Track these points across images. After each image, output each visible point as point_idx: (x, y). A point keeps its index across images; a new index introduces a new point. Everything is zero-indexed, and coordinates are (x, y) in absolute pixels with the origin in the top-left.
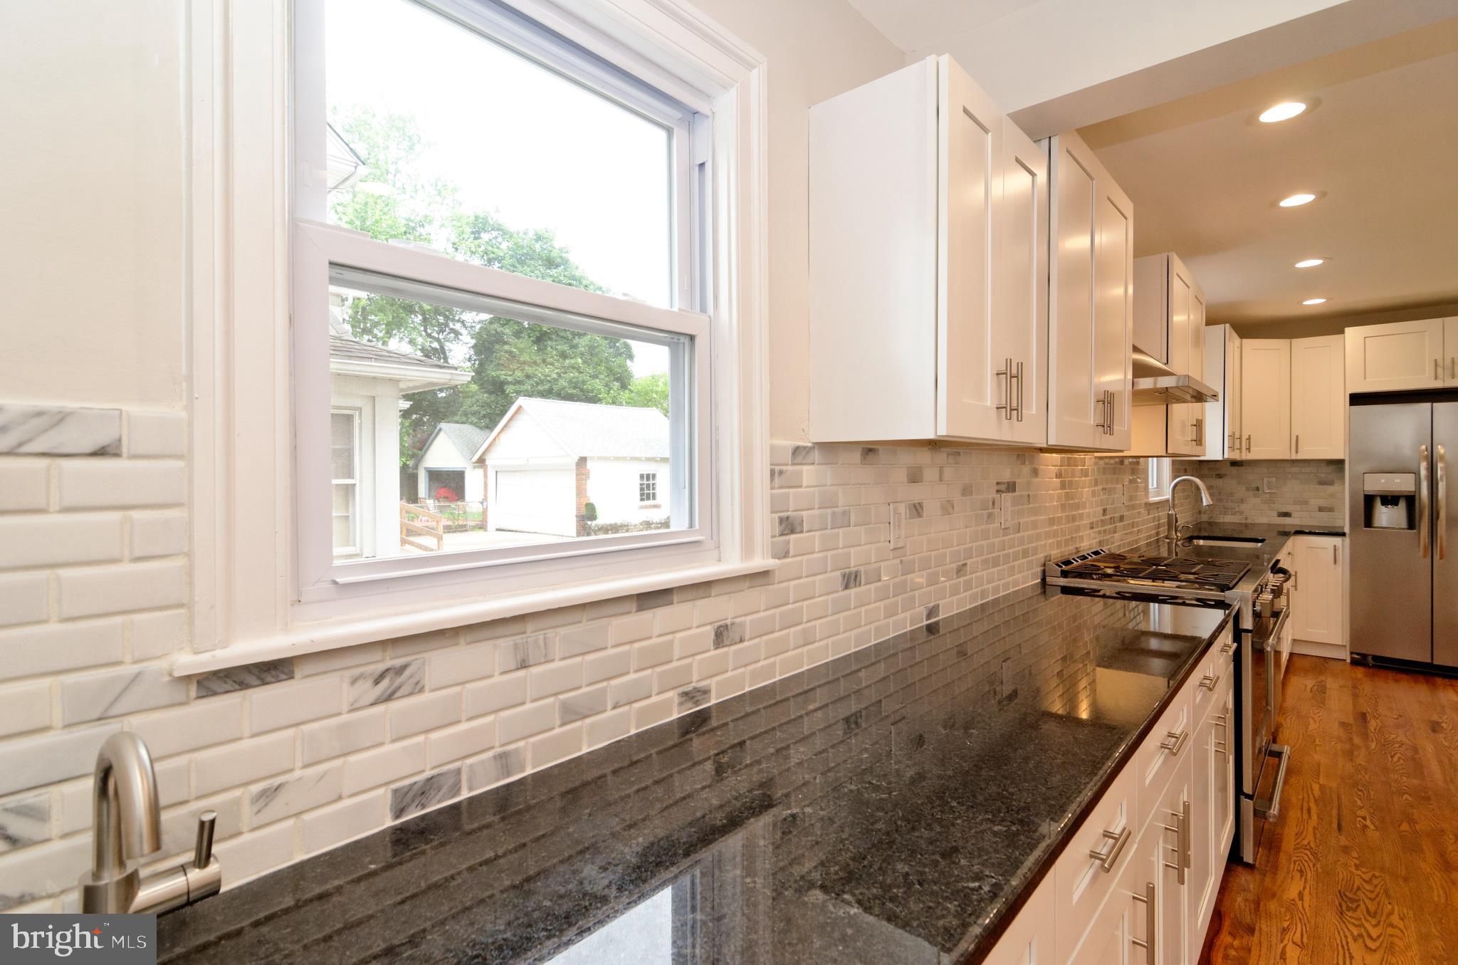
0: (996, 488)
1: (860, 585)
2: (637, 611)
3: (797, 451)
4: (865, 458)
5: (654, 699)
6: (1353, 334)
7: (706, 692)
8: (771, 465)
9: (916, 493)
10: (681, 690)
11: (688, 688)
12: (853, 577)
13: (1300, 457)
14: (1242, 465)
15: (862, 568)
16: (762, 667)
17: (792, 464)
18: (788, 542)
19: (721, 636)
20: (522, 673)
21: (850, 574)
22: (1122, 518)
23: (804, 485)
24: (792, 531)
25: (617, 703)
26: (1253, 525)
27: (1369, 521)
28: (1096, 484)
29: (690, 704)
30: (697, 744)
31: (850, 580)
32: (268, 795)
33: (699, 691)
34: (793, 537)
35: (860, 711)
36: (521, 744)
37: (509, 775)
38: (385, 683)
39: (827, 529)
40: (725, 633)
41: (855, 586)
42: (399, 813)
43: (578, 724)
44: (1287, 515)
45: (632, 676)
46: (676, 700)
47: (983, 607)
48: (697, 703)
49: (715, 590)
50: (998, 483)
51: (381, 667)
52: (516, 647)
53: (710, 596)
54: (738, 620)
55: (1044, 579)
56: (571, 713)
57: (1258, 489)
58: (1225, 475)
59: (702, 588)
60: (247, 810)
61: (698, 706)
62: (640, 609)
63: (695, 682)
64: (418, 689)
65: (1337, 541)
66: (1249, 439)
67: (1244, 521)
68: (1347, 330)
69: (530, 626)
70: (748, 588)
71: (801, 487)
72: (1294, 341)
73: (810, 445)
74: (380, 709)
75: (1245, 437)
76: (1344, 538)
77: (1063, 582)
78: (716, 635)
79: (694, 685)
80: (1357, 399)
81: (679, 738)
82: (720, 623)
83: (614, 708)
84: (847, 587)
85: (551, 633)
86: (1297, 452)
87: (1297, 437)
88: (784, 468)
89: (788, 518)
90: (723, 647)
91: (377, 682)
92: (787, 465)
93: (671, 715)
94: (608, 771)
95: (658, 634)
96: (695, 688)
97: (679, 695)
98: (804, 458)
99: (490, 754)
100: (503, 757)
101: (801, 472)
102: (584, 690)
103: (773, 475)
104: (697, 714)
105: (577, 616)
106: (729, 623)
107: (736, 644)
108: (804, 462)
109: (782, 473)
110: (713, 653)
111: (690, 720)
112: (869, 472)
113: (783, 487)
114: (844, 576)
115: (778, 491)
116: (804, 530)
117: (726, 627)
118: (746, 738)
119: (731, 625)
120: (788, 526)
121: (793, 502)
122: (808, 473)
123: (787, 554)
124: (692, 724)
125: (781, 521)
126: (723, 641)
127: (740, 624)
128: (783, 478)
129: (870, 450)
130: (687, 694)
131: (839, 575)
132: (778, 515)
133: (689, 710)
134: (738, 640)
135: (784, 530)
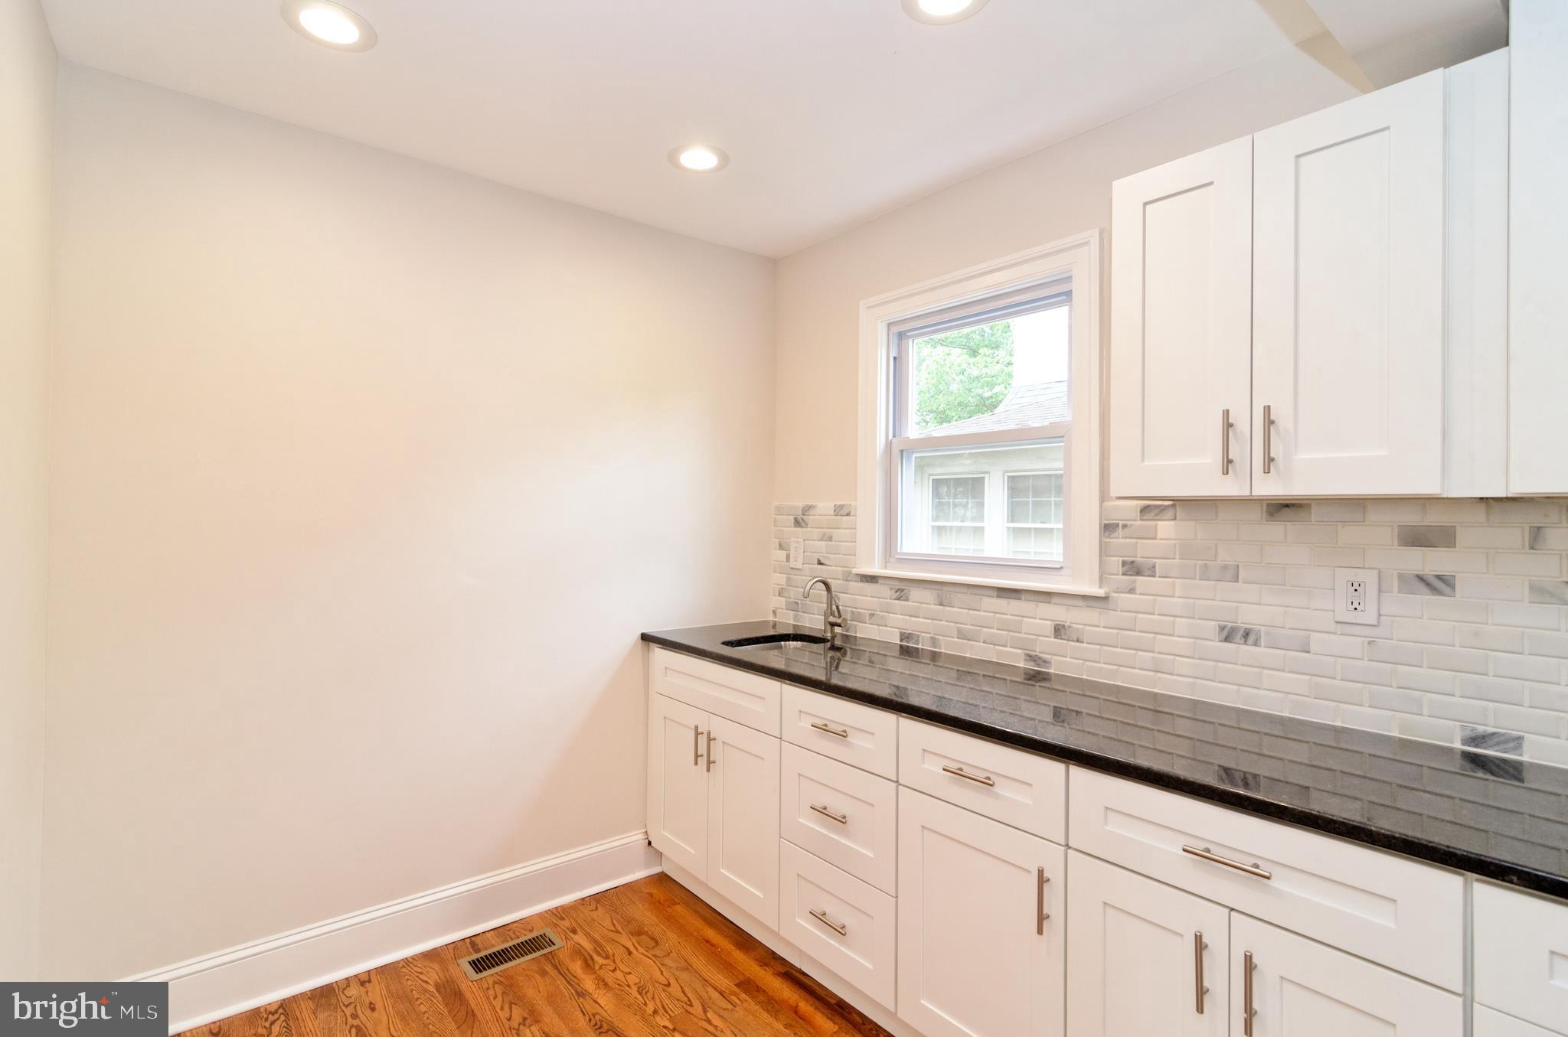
1: (1256, 645)
3: (1146, 510)
5: (1008, 649)
7: (1046, 663)
8: (1101, 520)
10: (1028, 652)
11: (1033, 653)
12: (1241, 633)
15: (1263, 629)
17: (1141, 520)
18: (1135, 581)
19: (1059, 630)
20: (942, 607)
21: (1235, 630)
23: (1159, 538)
24: (1138, 573)
25: (986, 641)
29: (1033, 664)
30: (1039, 691)
31: (1235, 635)
32: (872, 615)
33: (1040, 659)
34: (1140, 578)
36: (940, 637)
37: (935, 648)
38: (898, 593)
39: (1195, 579)
40: (1063, 630)
41: (1245, 643)
42: (901, 640)
43: (966, 641)
45: (995, 631)
46: (1023, 656)
48: (1038, 665)
49: (1055, 600)
51: (897, 588)
52: (938, 595)
53: (1049, 603)
54: (1075, 626)
56: (961, 635)
59: (1046, 596)
60: (868, 618)
61: (1040, 668)
62: (999, 596)
63: (1038, 651)
64: (907, 600)
69: (945, 588)
70: (1087, 606)
71: (1155, 539)
74: (897, 602)
78: (1055, 629)
79: (1036, 654)
82: (1058, 623)
83: (985, 643)
84: (1227, 639)
88: (1129, 523)
89: (1133, 562)
90: (1062, 639)
91: (896, 592)
92: (1136, 520)
93: (1021, 664)
95: (1011, 613)
96: (1038, 657)
97: (1026, 655)
98: (1156, 515)
99: (929, 635)
100: (932, 638)
101: (1156, 526)
102: (970, 627)
103: (1108, 528)
104: (1039, 672)
105: (965, 590)
106: (1067, 625)
107: (1073, 641)
108: (1158, 517)
109: (1125, 526)
110: (1053, 639)
111: (1032, 672)
112: (1277, 529)
113: (1126, 538)
114: (1222, 628)
115: (1118, 540)
116: (1157, 576)
117: (1064, 626)
118: (1084, 711)
119: (1069, 627)
120: (1133, 569)
121: (1143, 551)
122: (1165, 528)
123: (1132, 591)
124: (1034, 676)
125: (1124, 563)
126: (1060, 635)
127: (1078, 629)
128: (1126, 530)
129: (1287, 506)
130: (1030, 656)
131: (1213, 625)
132: (1121, 559)
133: (1031, 666)
134: (1076, 639)
135: (1128, 571)
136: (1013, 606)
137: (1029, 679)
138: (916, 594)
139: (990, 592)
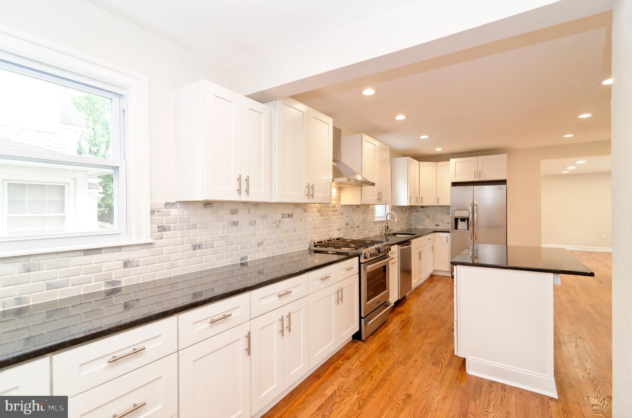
0: (281, 216)
1: (202, 249)
2: (84, 255)
3: (167, 204)
4: (205, 206)
5: (92, 284)
6: (453, 161)
7: (119, 282)
8: (151, 209)
9: (235, 218)
10: (107, 281)
11: (109, 281)
12: (198, 246)
13: (440, 204)
14: (424, 208)
15: (203, 243)
16: (149, 275)
17: (165, 208)
18: (163, 234)
19: (126, 264)
20: (27, 273)
21: (196, 245)
22: (358, 227)
23: (171, 215)
24: (165, 230)
25: (74, 284)
26: (428, 229)
27: (456, 228)
28: (342, 214)
30: (114, 299)
31: (196, 247)
33: (115, 282)
34: (165, 233)
35: (202, 291)
36: (28, 295)
37: (22, 305)
39: (184, 230)
40: (129, 263)
41: (199, 249)
43: (55, 290)
44: (438, 225)
45: (81, 276)
46: (104, 284)
47: (273, 257)
48: (114, 285)
49: (123, 249)
50: (282, 214)
53: (121, 251)
54: (135, 259)
55: (309, 248)
56: (50, 287)
57: (429, 216)
58: (419, 211)
59: (119, 248)
61: (115, 286)
63: (113, 278)
65: (447, 234)
66: (422, 198)
67: (425, 228)
68: (451, 159)
69: (31, 259)
70: (141, 249)
71: (170, 216)
72: (437, 163)
73: (175, 202)
75: (421, 197)
76: (450, 233)
77: (315, 248)
78: (124, 264)
79: (113, 279)
80: (454, 184)
81: (105, 296)
82: (126, 260)
83: (72, 285)
84: (194, 249)
85: (41, 262)
86: (438, 203)
87: (438, 197)
88: (160, 210)
89: (162, 226)
90: (127, 268)
92: (163, 209)
93: (101, 289)
94: (70, 305)
95: (94, 263)
96: (113, 281)
97: (105, 283)
98: (171, 206)
99: (13, 297)
100: (17, 299)
101: (170, 211)
102: (58, 280)
103: (152, 212)
104: (114, 289)
105: (54, 256)
106: (131, 260)
107: (134, 267)
108: (171, 208)
109: (158, 211)
110: (123, 269)
111: (110, 291)
112: (208, 211)
113: (159, 216)
114: (193, 246)
115: (156, 217)
116: (171, 230)
117: (129, 261)
118: (140, 298)
119: (132, 260)
120: (162, 229)
121: (166, 221)
122: (174, 212)
123: (162, 238)
124: (112, 292)
125: (158, 227)
126: (128, 266)
127: (137, 261)
128: (159, 213)
129: (208, 203)
130: (109, 282)
131: (190, 245)
132: (157, 225)
133: (110, 287)
134: (136, 266)
135: (160, 230)
136: (95, 258)
137: (109, 295)
139: (78, 254)
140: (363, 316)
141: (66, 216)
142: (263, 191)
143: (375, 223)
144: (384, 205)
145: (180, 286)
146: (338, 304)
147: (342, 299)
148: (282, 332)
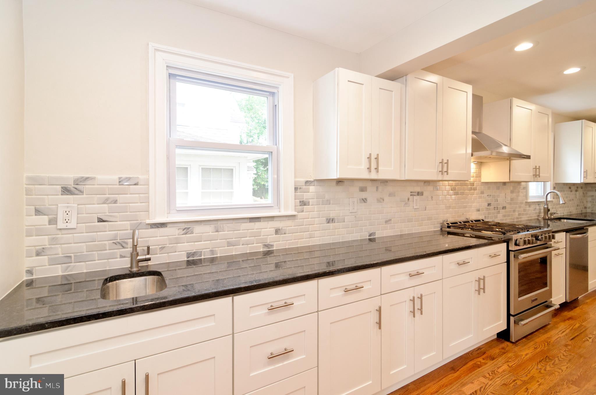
0: (410, 194)
1: (335, 223)
2: (249, 222)
3: (307, 182)
4: (337, 184)
5: (255, 245)
7: (272, 246)
8: (295, 186)
9: (364, 195)
10: (264, 244)
11: (265, 244)
12: (331, 220)
15: (336, 217)
16: (293, 242)
17: (305, 186)
18: (304, 208)
19: (277, 231)
20: (217, 233)
21: (330, 219)
22: (504, 208)
23: (310, 192)
24: (305, 205)
25: (243, 244)
28: (482, 193)
29: (266, 248)
30: (269, 259)
31: (330, 221)
32: (162, 248)
33: (270, 245)
34: (305, 206)
35: (335, 261)
36: (217, 249)
37: (213, 255)
38: (185, 231)
39: (320, 205)
40: (279, 231)
41: (332, 223)
42: (188, 258)
43: (232, 247)
45: (248, 238)
46: (262, 246)
47: (401, 236)
48: (269, 248)
49: (275, 219)
50: (411, 192)
51: (184, 227)
52: (215, 227)
53: (273, 221)
54: (284, 228)
55: (441, 229)
56: (229, 244)
59: (272, 218)
60: (158, 250)
61: (269, 249)
62: (250, 222)
63: (268, 242)
64: (192, 233)
69: (219, 223)
70: (288, 220)
71: (309, 192)
73: (313, 180)
74: (184, 236)
77: (448, 229)
78: (276, 231)
79: (268, 243)
81: (263, 256)
82: (277, 228)
83: (242, 245)
84: (328, 223)
85: (224, 225)
88: (302, 187)
89: (303, 201)
90: (278, 235)
91: (183, 230)
92: (303, 186)
93: (260, 250)
94: (241, 260)
95: (256, 228)
96: (268, 244)
97: (263, 245)
98: (310, 184)
99: (209, 250)
100: (211, 251)
101: (309, 188)
102: (234, 239)
103: (296, 189)
104: (269, 251)
105: (231, 222)
106: (280, 228)
107: (283, 234)
108: (310, 185)
109: (300, 188)
110: (274, 236)
111: (266, 252)
112: (339, 188)
113: (300, 192)
114: (327, 219)
115: (298, 193)
116: (310, 205)
117: (279, 229)
118: (287, 260)
119: (281, 229)
120: (303, 203)
121: (306, 196)
122: (312, 188)
123: (303, 211)
124: (267, 253)
125: (300, 202)
126: (278, 233)
127: (284, 229)
128: (301, 190)
129: (340, 181)
130: (265, 245)
131: (325, 219)
132: (299, 200)
133: (266, 249)
134: (284, 233)
135: (301, 204)
136: (257, 225)
137: (265, 255)
138: (198, 229)
139: (246, 221)
140: (512, 312)
141: (233, 192)
142: (393, 169)
143: (529, 204)
144: (543, 183)
145: (317, 254)
146: (479, 294)
147: (484, 289)
148: (414, 312)
